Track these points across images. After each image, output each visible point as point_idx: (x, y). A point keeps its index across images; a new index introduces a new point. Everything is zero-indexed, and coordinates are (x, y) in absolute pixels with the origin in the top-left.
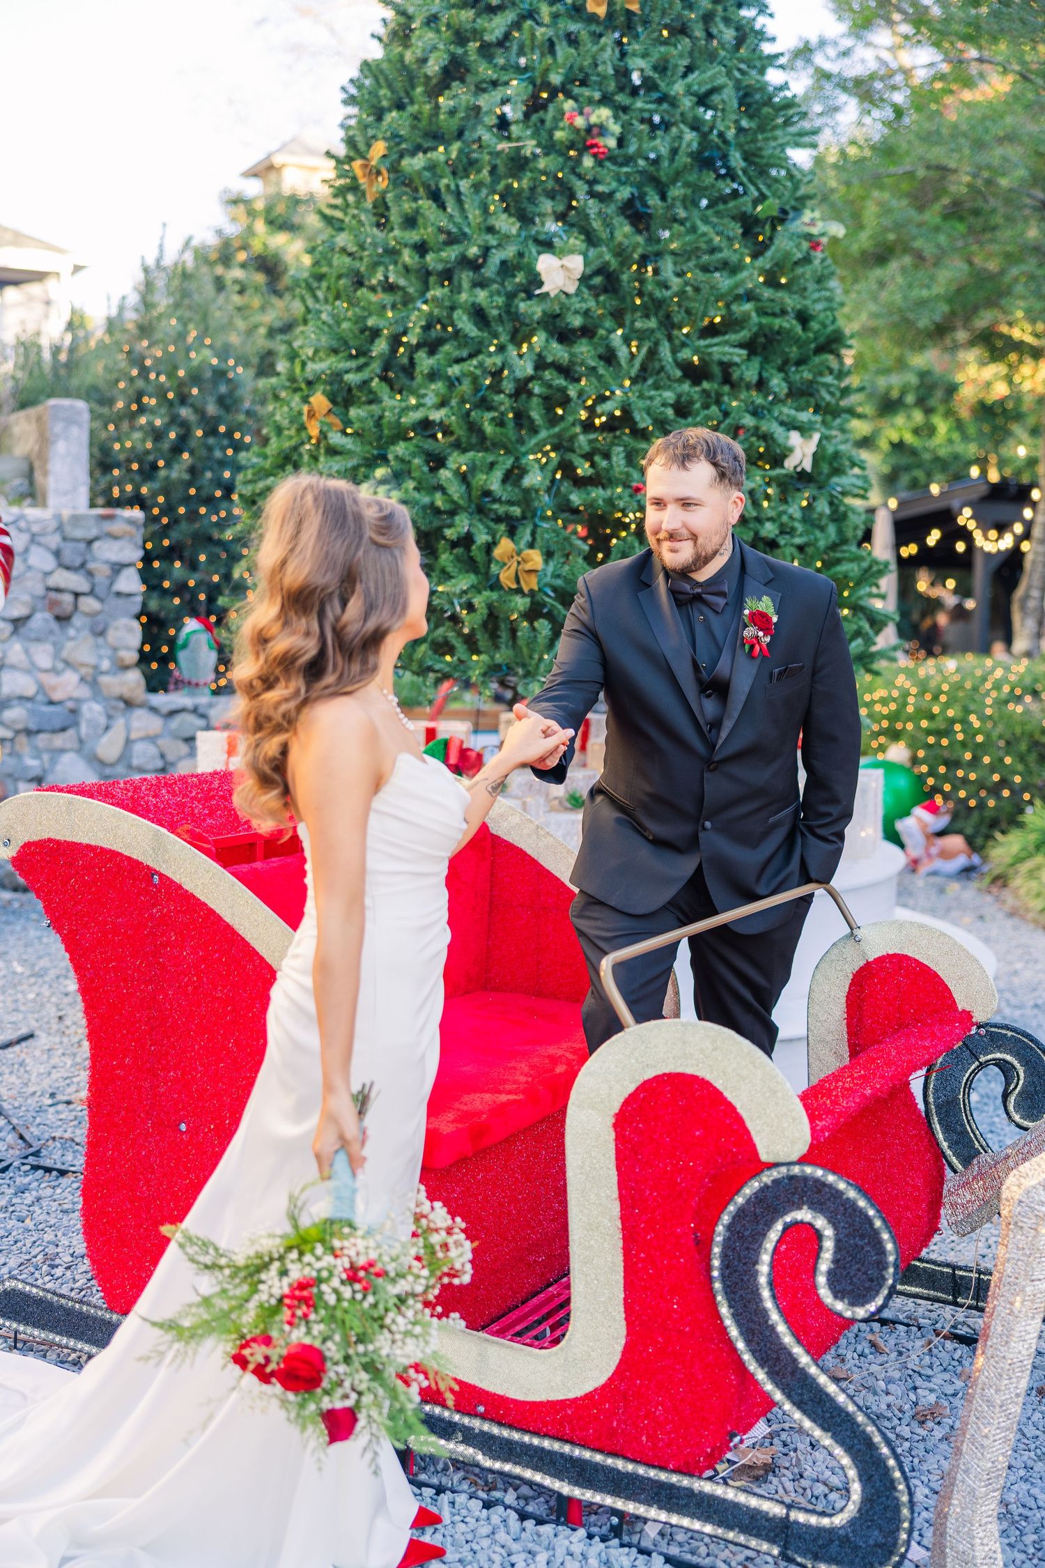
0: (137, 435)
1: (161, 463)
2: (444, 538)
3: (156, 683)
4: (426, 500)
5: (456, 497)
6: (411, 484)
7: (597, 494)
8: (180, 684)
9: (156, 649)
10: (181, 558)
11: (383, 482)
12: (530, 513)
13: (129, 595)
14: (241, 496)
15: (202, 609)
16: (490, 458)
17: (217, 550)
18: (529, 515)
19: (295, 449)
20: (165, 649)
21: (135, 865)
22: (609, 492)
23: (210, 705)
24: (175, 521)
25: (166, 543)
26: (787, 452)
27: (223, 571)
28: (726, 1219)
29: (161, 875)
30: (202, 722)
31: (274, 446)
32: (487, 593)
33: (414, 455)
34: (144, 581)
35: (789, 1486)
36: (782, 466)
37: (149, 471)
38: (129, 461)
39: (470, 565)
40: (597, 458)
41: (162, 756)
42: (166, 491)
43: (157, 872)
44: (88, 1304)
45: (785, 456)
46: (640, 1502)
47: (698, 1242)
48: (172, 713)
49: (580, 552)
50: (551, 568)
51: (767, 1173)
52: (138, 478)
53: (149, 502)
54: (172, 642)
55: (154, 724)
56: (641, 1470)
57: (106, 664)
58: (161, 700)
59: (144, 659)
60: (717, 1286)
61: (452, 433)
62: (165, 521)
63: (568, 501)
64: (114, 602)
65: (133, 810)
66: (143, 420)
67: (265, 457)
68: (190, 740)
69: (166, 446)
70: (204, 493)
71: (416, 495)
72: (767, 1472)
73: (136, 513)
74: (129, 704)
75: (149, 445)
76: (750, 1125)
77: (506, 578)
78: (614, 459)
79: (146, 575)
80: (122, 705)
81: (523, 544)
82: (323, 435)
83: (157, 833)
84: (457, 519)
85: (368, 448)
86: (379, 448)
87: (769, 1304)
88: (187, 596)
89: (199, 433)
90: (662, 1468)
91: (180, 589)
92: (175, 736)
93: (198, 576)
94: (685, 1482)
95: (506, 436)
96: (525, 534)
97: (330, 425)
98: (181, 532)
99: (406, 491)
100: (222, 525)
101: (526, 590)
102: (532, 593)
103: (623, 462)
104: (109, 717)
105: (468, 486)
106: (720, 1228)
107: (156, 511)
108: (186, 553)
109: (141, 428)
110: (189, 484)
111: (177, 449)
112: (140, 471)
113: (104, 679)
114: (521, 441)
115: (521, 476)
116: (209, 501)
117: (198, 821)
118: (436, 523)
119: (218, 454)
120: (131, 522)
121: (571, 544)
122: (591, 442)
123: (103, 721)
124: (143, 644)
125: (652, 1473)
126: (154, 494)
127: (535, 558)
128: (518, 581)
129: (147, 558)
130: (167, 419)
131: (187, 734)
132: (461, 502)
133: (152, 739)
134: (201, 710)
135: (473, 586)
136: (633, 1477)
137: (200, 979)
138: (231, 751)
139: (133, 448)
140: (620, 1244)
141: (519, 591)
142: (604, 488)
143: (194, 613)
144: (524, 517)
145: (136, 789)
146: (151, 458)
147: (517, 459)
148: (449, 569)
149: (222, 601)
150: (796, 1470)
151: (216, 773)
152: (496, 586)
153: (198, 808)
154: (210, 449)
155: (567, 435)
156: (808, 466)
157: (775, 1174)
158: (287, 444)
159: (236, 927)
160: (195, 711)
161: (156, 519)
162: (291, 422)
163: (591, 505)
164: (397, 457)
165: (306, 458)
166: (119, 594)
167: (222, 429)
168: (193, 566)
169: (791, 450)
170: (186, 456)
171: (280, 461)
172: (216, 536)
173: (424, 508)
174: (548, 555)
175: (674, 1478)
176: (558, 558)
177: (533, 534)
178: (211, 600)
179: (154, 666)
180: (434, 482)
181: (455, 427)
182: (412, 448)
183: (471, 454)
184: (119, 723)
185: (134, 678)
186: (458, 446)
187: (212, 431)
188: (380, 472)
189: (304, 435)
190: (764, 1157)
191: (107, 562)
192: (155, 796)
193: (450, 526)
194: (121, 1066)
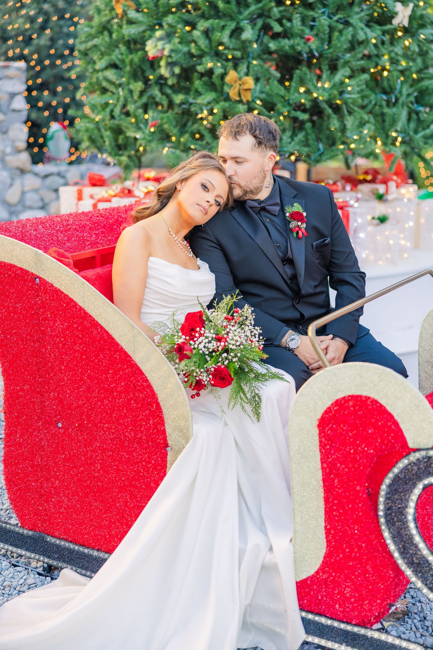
0: (21, 20)
1: (35, 36)
2: (197, 71)
3: (37, 159)
4: (185, 49)
5: (203, 47)
6: (176, 40)
7: (286, 43)
8: (50, 160)
9: (36, 140)
10: (48, 89)
11: (160, 39)
12: (246, 55)
13: (19, 111)
14: (79, 51)
15: (61, 118)
16: (222, 23)
17: (67, 84)
18: (245, 56)
19: (109, 21)
20: (41, 140)
21: (26, 272)
22: (292, 41)
23: (67, 171)
24: (44, 68)
25: (39, 81)
26: (393, 15)
27: (71, 96)
28: (387, 481)
29: (40, 278)
30: (62, 181)
31: (96, 20)
32: (222, 103)
33: (178, 22)
34: (28, 102)
35: (419, 624)
36: (391, 24)
37: (28, 41)
38: (17, 35)
39: (212, 87)
40: (284, 21)
41: (42, 200)
42: (38, 51)
43: (38, 277)
44: (10, 524)
45: (392, 17)
46: (335, 642)
47: (369, 495)
48: (46, 176)
49: (275, 77)
50: (258, 88)
51: (413, 454)
52: (22, 45)
53: (29, 58)
54: (44, 136)
55: (37, 182)
56: (336, 624)
57: (9, 150)
58: (40, 168)
59: (30, 146)
60: (382, 520)
61: (199, 9)
62: (38, 68)
63: (268, 47)
64: (11, 115)
65: (22, 240)
66: (23, 12)
67: (92, 27)
68: (56, 191)
69: (37, 26)
70: (59, 52)
71: (180, 46)
72: (404, 615)
73: (22, 64)
74: (23, 171)
75: (28, 26)
76: (402, 426)
77: (233, 94)
78: (294, 21)
79: (29, 99)
80: (18, 172)
81: (242, 73)
82: (125, 13)
83: (37, 254)
84: (204, 60)
85: (150, 19)
86: (157, 19)
87: (414, 532)
88: (52, 110)
89: (55, 18)
90: (348, 623)
91: (48, 106)
92: (49, 188)
93: (58, 99)
94: (362, 631)
95: (231, 9)
96: (243, 68)
97: (129, 7)
98: (48, 74)
99: (174, 44)
100: (69, 69)
101: (245, 100)
102: (248, 102)
103: (299, 23)
104: (12, 179)
105: (210, 40)
106: (384, 487)
107: (33, 63)
108: (51, 86)
109: (22, 16)
110: (50, 47)
111: (43, 28)
112: (23, 41)
113: (8, 158)
114: (240, 13)
115: (240, 34)
116: (62, 56)
117: (60, 244)
118: (192, 63)
119: (65, 30)
120: (19, 69)
121: (270, 73)
122: (280, 12)
123: (8, 181)
124: (29, 138)
125: (343, 626)
126: (32, 54)
127: (250, 82)
128: (240, 95)
129: (29, 90)
130: (37, 11)
131: (55, 187)
132: (206, 50)
133: (36, 190)
134: (62, 174)
135: (214, 100)
136: (331, 628)
137: (66, 339)
138: (80, 197)
139: (18, 28)
140: (322, 495)
141: (241, 101)
142: (289, 39)
143: (56, 120)
144: (242, 58)
145: (24, 226)
146: (28, 33)
147: (238, 23)
148: (200, 89)
149: (71, 112)
150: (422, 615)
151: (71, 214)
152: (227, 98)
153: (61, 236)
154: (61, 27)
155: (267, 8)
156: (406, 23)
157: (418, 455)
158: (104, 19)
159: (86, 309)
160: (59, 174)
161: (33, 68)
162: (106, 6)
163: (281, 49)
164: (168, 24)
165: (115, 27)
166: (14, 111)
167: (67, 16)
168: (54, 93)
169: (396, 14)
170: (48, 31)
171: (101, 30)
172: (67, 75)
173: (185, 54)
174: (257, 80)
175: (356, 629)
176: (262, 82)
177: (248, 68)
178: (65, 112)
179: (36, 150)
180: (190, 38)
181: (201, 5)
182: (177, 19)
183: (211, 21)
184: (18, 183)
185: (25, 158)
186: (203, 16)
187: (61, 17)
188: (159, 33)
189: (113, 13)
190: (411, 445)
191: (6, 92)
192: (35, 230)
193: (200, 64)
194: (22, 390)
